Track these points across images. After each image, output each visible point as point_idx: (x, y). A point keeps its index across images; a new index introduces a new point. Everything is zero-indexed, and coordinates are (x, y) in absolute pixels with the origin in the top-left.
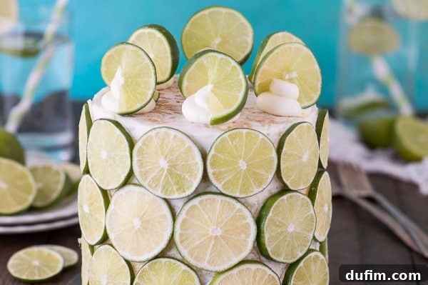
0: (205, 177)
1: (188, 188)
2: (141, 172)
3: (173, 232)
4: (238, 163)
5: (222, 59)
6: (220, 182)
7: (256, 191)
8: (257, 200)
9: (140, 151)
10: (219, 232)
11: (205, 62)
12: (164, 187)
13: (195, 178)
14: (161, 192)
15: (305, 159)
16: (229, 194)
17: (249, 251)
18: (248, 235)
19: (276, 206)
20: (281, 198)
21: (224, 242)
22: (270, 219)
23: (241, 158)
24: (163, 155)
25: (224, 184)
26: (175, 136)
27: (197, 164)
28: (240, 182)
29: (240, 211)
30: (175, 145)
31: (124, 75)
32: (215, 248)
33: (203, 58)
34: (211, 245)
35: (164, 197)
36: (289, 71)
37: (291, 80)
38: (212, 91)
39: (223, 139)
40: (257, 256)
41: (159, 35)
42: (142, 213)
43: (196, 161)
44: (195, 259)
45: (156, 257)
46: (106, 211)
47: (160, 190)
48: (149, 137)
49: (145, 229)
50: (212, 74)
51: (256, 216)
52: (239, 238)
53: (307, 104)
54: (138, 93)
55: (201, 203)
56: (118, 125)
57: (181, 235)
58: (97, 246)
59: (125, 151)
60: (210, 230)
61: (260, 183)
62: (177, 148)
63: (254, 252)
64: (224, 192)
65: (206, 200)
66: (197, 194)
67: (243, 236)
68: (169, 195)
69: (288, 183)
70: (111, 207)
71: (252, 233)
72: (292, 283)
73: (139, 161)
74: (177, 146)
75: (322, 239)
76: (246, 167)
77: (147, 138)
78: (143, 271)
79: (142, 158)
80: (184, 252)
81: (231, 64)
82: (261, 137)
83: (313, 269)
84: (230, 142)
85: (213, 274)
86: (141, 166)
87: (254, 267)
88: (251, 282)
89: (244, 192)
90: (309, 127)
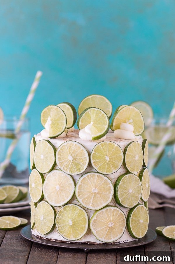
0: (90, 164)
1: (82, 170)
2: (60, 163)
3: (75, 191)
4: (105, 157)
5: (97, 111)
6: (97, 167)
7: (114, 171)
8: (115, 176)
9: (60, 152)
10: (96, 191)
11: (89, 112)
12: (70, 170)
13: (85, 164)
14: (69, 172)
15: (137, 158)
16: (101, 173)
17: (111, 200)
18: (110, 193)
19: (123, 179)
20: (125, 176)
21: (99, 196)
22: (120, 185)
23: (106, 155)
24: (70, 154)
25: (99, 168)
26: (76, 145)
27: (86, 158)
28: (106, 167)
29: (106, 180)
30: (76, 149)
31: (51, 120)
32: (95, 199)
34: (93, 197)
35: (70, 174)
36: (129, 119)
37: (130, 123)
38: (93, 125)
39: (98, 146)
40: (115, 204)
41: (68, 106)
42: (60, 183)
43: (85, 156)
44: (85, 204)
46: (43, 184)
47: (69, 171)
48: (63, 145)
49: (61, 190)
50: (93, 117)
51: (114, 184)
52: (106, 194)
53: (137, 134)
54: (58, 128)
55: (88, 177)
56: (49, 142)
57: (79, 192)
58: (38, 203)
59: (52, 154)
60: (92, 189)
61: (116, 168)
63: (113, 202)
64: (99, 171)
65: (90, 175)
66: (86, 172)
67: (108, 193)
68: (73, 173)
69: (129, 169)
70: (45, 182)
71: (112, 191)
72: (131, 218)
73: (59, 157)
74: (76, 150)
75: (145, 200)
76: (109, 159)
77: (62, 147)
78: (60, 211)
79: (60, 156)
80: (80, 200)
81: (102, 113)
82: (116, 145)
83: (141, 213)
84: (101, 147)
85: (94, 212)
86: (60, 160)
87: (113, 208)
88: (112, 216)
89: (108, 172)
90: (139, 144)
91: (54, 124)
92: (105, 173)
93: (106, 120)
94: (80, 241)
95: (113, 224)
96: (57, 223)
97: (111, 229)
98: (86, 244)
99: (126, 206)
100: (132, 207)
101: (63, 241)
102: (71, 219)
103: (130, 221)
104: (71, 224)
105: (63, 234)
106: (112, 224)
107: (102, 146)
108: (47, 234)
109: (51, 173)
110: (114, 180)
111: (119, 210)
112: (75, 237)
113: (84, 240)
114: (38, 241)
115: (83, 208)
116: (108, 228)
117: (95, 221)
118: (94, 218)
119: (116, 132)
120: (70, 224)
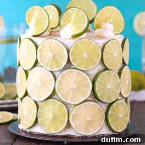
0: (69, 61)
1: (61, 66)
2: (41, 60)
3: (55, 86)
4: (84, 54)
5: (77, 10)
6: (75, 64)
7: (92, 68)
8: (93, 73)
9: (40, 50)
10: (75, 86)
11: (70, 12)
12: (51, 66)
13: (64, 61)
15: (115, 55)
16: (80, 69)
17: (89, 95)
18: (88, 88)
19: (102, 75)
20: (104, 72)
21: (77, 91)
22: (98, 81)
23: (84, 52)
24: (50, 51)
25: (77, 64)
26: (55, 43)
27: (65, 55)
28: (84, 64)
29: (85, 76)
30: (55, 46)
31: (35, 19)
32: (73, 94)
33: (69, 10)
34: (72, 92)
35: (51, 70)
36: (109, 19)
37: (110, 23)
38: (73, 24)
39: (77, 43)
40: (94, 99)
42: (41, 79)
43: (65, 53)
44: (65, 98)
45: (48, 99)
46: (26, 80)
47: (49, 67)
49: (43, 86)
51: (92, 80)
52: (84, 89)
53: (117, 33)
54: (41, 27)
55: (67, 73)
57: (58, 88)
58: (23, 98)
59: (34, 51)
60: (71, 85)
61: (94, 64)
62: (56, 48)
63: (92, 97)
64: (77, 68)
65: (70, 71)
66: (65, 68)
67: (86, 88)
68: (53, 69)
69: (107, 65)
70: (29, 78)
71: (90, 87)
72: (110, 112)
73: (40, 55)
75: (125, 96)
76: (87, 56)
78: (42, 106)
79: (41, 53)
80: (60, 95)
81: (81, 12)
82: (94, 43)
83: (120, 108)
84: (80, 45)
85: (73, 106)
86: (41, 57)
87: (91, 103)
88: (90, 110)
89: (86, 68)
90: (117, 42)
91: (38, 23)
92: (83, 69)
94: (60, 135)
95: (92, 118)
96: (39, 116)
97: (90, 123)
98: (66, 137)
99: (104, 101)
100: (111, 102)
101: (45, 134)
102: (51, 113)
103: (109, 115)
104: (51, 118)
105: (44, 127)
106: (90, 118)
107: (81, 43)
108: (31, 127)
109: (33, 70)
110: (93, 76)
111: (98, 105)
112: (55, 130)
113: (64, 133)
114: (23, 134)
115: (63, 103)
117: (74, 115)
118: (74, 112)
119: (97, 31)
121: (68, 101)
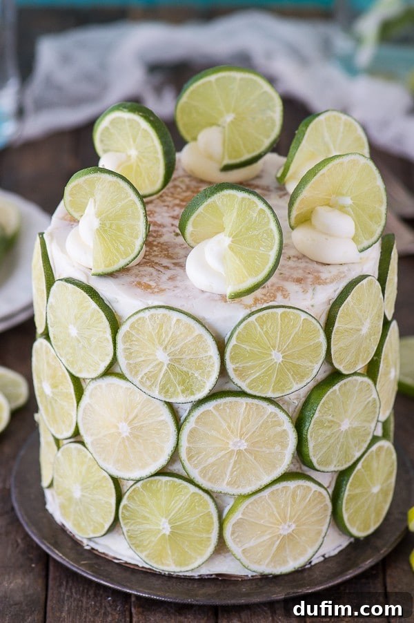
0: (223, 371)
1: (199, 390)
2: (128, 363)
3: (177, 444)
4: (271, 355)
5: (243, 199)
6: (244, 381)
7: (296, 387)
9: (128, 336)
10: (244, 446)
11: (219, 204)
12: (163, 387)
13: (209, 376)
14: (160, 393)
15: (365, 329)
16: (258, 395)
18: (284, 446)
19: (325, 402)
21: (250, 457)
22: (316, 422)
23: (274, 347)
24: (161, 345)
25: (251, 383)
26: (178, 320)
27: (211, 357)
28: (274, 379)
29: (272, 415)
30: (178, 333)
31: (99, 214)
32: (237, 466)
33: (216, 198)
34: (232, 461)
35: (164, 399)
36: (339, 195)
38: (230, 247)
40: (298, 465)
41: (144, 124)
42: (131, 417)
43: (209, 353)
44: (210, 480)
46: (78, 403)
47: (158, 389)
48: (140, 319)
49: (136, 438)
50: (230, 220)
51: (296, 416)
52: (273, 451)
53: (366, 244)
54: (121, 242)
55: (216, 407)
56: (92, 293)
57: (189, 450)
58: (65, 442)
59: (105, 332)
60: (231, 443)
61: (303, 378)
62: (183, 336)
63: (294, 460)
64: (250, 392)
65: (225, 404)
67: (278, 448)
68: (171, 397)
70: (86, 399)
71: (290, 443)
73: (126, 349)
74: (181, 334)
76: (281, 359)
77: (137, 321)
78: (134, 490)
79: (131, 345)
80: (194, 473)
81: (257, 206)
82: (303, 317)
83: (375, 465)
84: (259, 328)
85: (235, 499)
86: (128, 356)
87: (292, 484)
88: (289, 505)
89: (279, 390)
91: (108, 229)
92: (269, 395)
93: (271, 230)
95: (293, 527)
96: (124, 518)
97: (288, 539)
98: (214, 578)
100: (350, 463)
102: (166, 518)
103: (344, 501)
104: (168, 533)
105: (141, 552)
106: (289, 526)
107: (262, 323)
112: (179, 564)
113: (206, 571)
116: (278, 539)
117: (238, 524)
118: (237, 516)
120: (164, 532)
121: (221, 487)
